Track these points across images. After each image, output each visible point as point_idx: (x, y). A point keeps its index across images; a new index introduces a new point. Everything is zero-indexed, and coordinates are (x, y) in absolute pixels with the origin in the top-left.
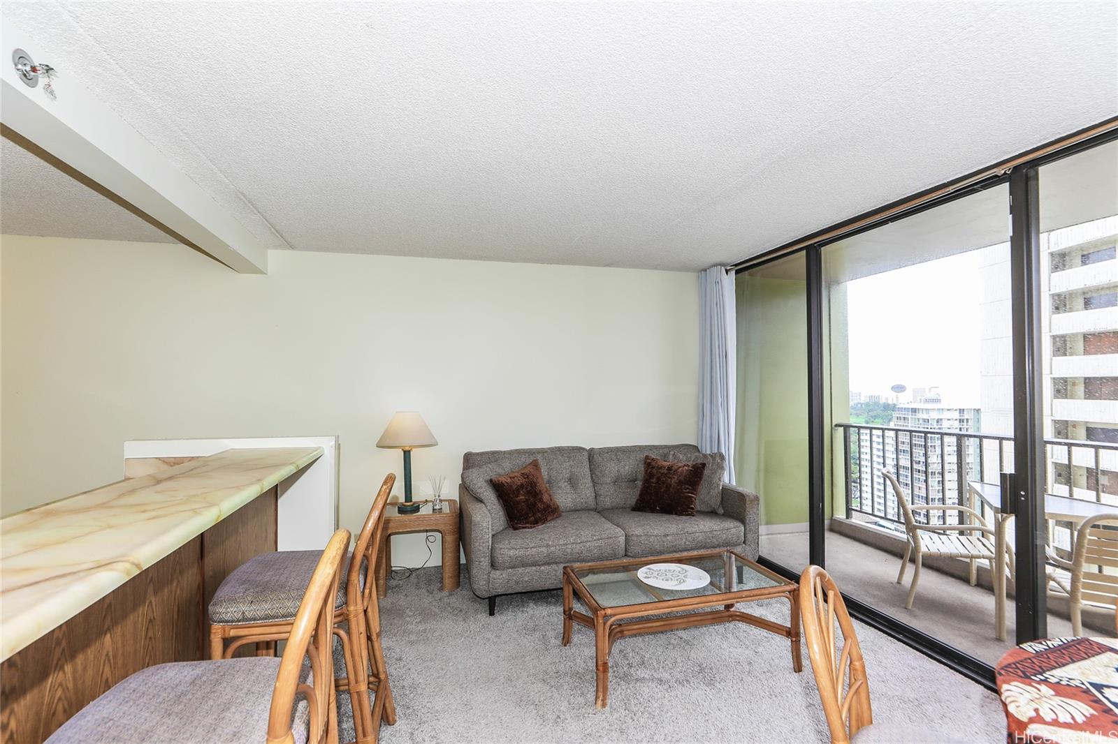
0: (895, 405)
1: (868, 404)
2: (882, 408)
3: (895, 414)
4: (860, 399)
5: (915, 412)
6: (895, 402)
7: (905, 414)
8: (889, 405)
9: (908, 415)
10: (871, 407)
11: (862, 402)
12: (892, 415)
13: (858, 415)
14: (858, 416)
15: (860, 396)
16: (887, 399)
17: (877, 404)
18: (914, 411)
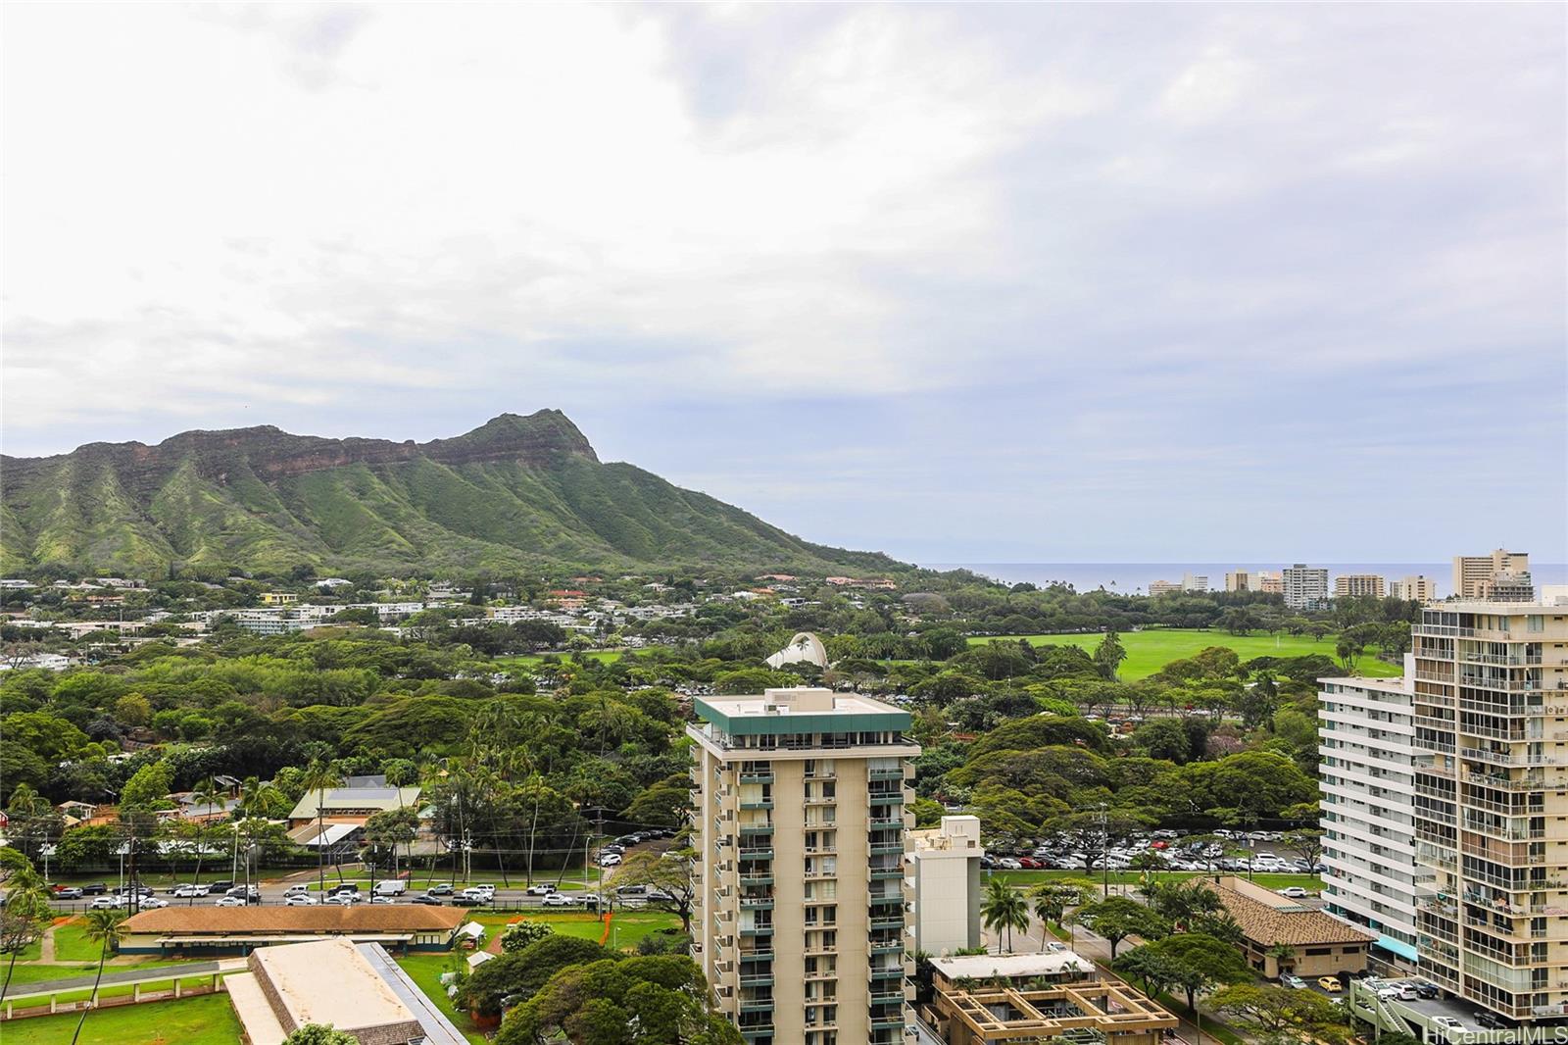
0: (1415, 605)
1: (1344, 603)
2: (1383, 614)
3: (1419, 632)
4: (1326, 588)
5: (1471, 625)
6: (1415, 596)
7: (1444, 631)
8: (1399, 604)
9: (1452, 632)
10: (1353, 611)
11: (1330, 596)
12: (1408, 632)
13: (1319, 634)
14: (1321, 635)
15: (1326, 579)
16: (1395, 587)
17: (1368, 601)
18: (1468, 620)
